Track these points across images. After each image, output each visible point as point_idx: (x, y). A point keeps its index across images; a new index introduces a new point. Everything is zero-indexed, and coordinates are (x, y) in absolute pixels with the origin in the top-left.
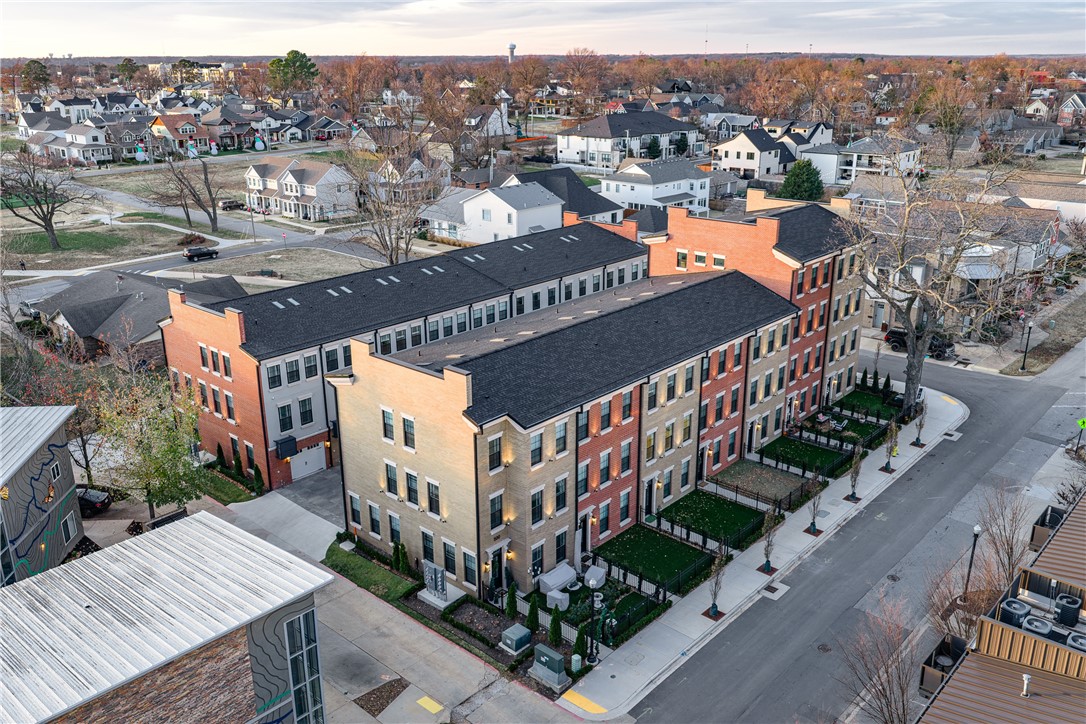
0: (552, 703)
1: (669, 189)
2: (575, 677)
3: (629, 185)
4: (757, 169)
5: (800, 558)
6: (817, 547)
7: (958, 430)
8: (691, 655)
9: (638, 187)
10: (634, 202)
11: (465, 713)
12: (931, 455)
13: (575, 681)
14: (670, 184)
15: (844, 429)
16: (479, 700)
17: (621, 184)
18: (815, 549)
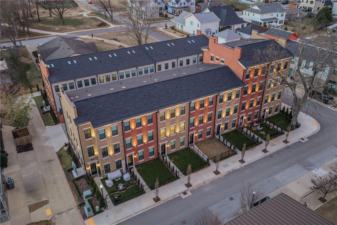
0: (83, 221)
1: (268, 16)
2: (95, 213)
3: (252, 14)
4: (313, 8)
5: (204, 182)
6: (214, 179)
7: (308, 138)
8: (138, 214)
9: (256, 15)
10: (254, 20)
11: (57, 218)
12: (288, 147)
13: (95, 215)
14: (269, 15)
15: (262, 130)
16: (64, 214)
17: (250, 13)
18: (213, 180)
